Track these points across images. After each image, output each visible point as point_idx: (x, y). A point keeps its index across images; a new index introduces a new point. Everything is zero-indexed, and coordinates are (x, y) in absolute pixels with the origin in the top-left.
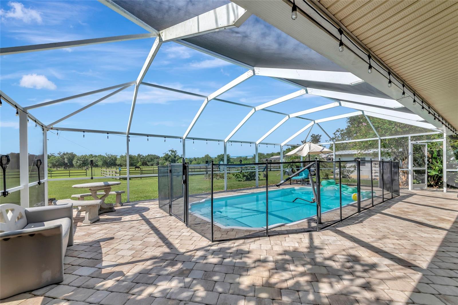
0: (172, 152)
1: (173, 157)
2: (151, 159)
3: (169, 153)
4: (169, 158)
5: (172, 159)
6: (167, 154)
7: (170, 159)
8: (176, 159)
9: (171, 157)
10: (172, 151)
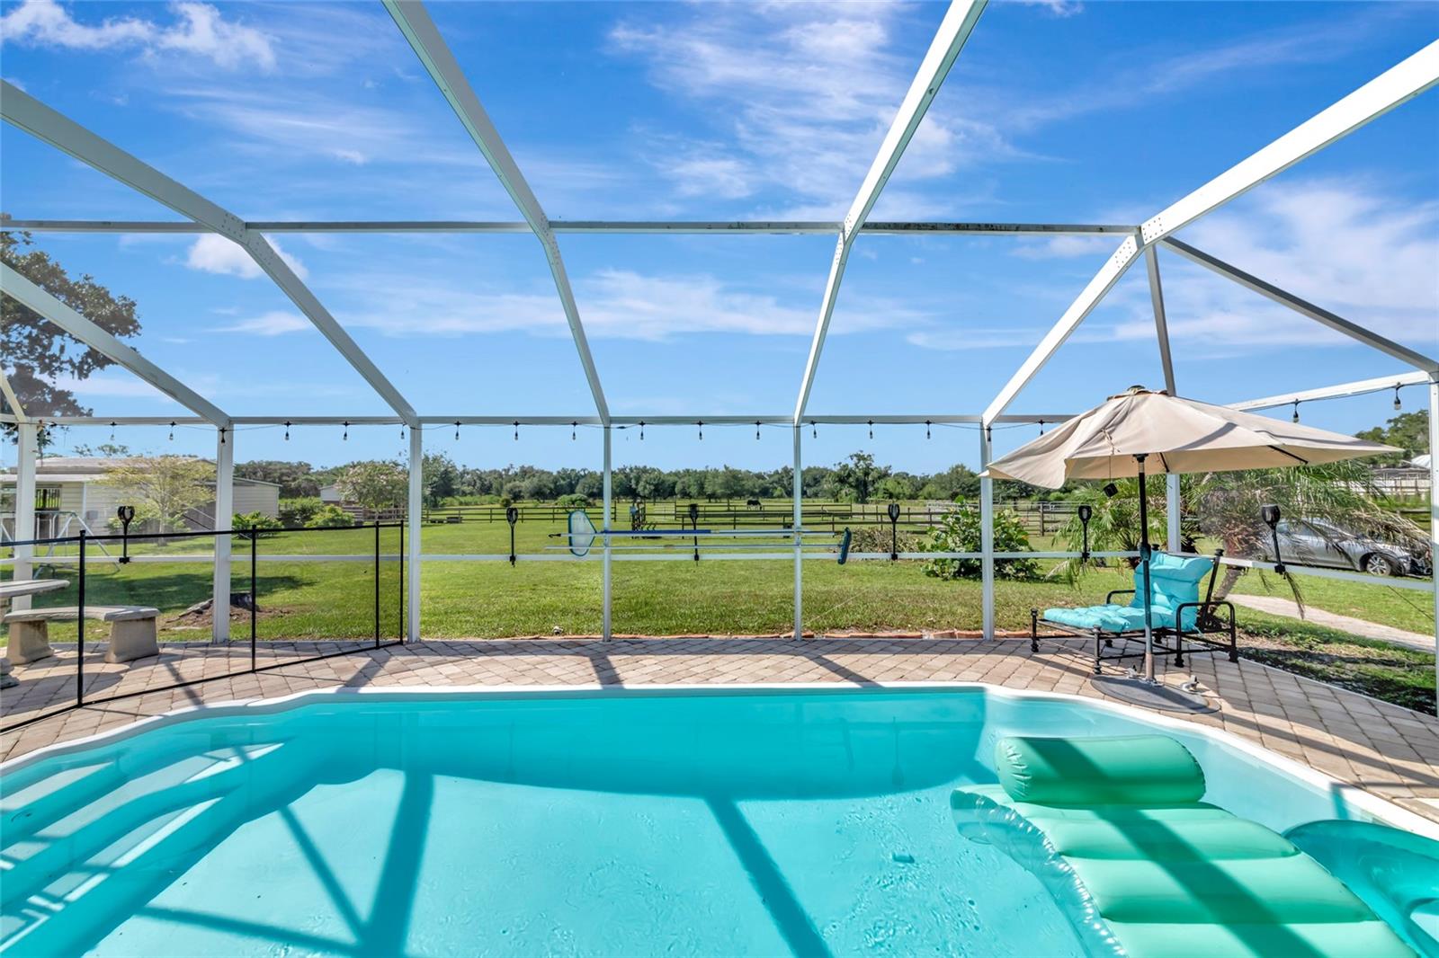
0: (859, 460)
1: (860, 474)
2: (815, 479)
3: (851, 465)
4: (849, 476)
5: (857, 480)
6: (846, 466)
7: (851, 479)
8: (870, 479)
9: (855, 473)
10: (860, 458)
